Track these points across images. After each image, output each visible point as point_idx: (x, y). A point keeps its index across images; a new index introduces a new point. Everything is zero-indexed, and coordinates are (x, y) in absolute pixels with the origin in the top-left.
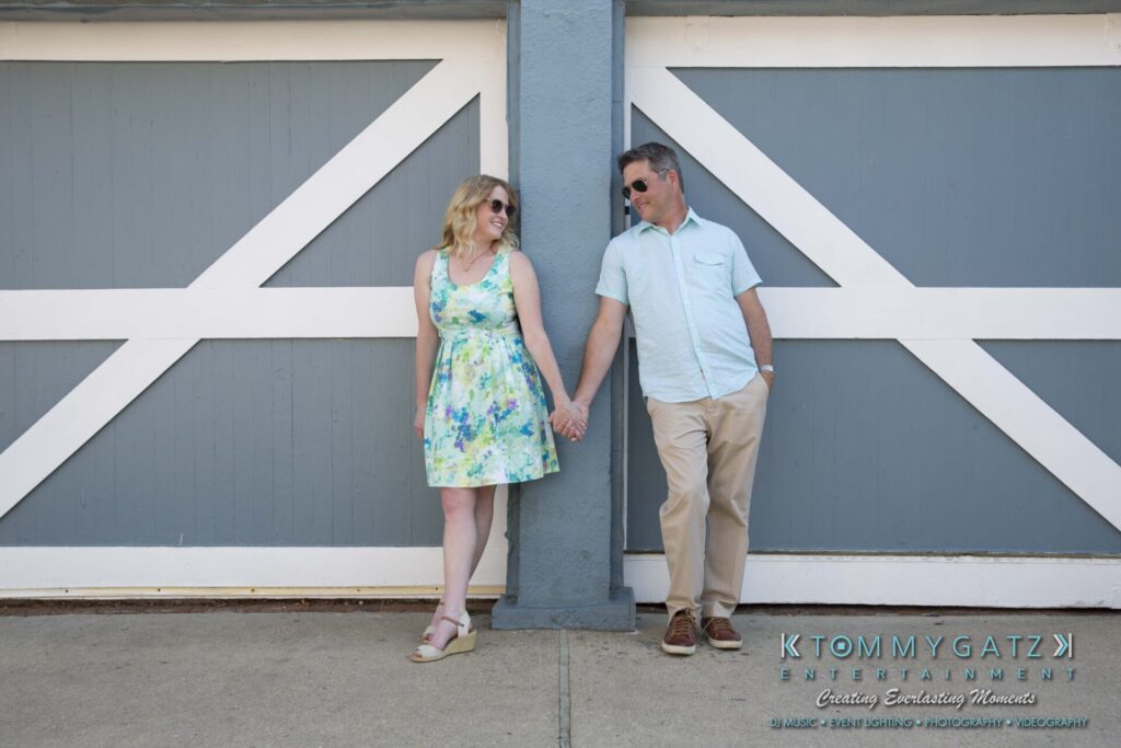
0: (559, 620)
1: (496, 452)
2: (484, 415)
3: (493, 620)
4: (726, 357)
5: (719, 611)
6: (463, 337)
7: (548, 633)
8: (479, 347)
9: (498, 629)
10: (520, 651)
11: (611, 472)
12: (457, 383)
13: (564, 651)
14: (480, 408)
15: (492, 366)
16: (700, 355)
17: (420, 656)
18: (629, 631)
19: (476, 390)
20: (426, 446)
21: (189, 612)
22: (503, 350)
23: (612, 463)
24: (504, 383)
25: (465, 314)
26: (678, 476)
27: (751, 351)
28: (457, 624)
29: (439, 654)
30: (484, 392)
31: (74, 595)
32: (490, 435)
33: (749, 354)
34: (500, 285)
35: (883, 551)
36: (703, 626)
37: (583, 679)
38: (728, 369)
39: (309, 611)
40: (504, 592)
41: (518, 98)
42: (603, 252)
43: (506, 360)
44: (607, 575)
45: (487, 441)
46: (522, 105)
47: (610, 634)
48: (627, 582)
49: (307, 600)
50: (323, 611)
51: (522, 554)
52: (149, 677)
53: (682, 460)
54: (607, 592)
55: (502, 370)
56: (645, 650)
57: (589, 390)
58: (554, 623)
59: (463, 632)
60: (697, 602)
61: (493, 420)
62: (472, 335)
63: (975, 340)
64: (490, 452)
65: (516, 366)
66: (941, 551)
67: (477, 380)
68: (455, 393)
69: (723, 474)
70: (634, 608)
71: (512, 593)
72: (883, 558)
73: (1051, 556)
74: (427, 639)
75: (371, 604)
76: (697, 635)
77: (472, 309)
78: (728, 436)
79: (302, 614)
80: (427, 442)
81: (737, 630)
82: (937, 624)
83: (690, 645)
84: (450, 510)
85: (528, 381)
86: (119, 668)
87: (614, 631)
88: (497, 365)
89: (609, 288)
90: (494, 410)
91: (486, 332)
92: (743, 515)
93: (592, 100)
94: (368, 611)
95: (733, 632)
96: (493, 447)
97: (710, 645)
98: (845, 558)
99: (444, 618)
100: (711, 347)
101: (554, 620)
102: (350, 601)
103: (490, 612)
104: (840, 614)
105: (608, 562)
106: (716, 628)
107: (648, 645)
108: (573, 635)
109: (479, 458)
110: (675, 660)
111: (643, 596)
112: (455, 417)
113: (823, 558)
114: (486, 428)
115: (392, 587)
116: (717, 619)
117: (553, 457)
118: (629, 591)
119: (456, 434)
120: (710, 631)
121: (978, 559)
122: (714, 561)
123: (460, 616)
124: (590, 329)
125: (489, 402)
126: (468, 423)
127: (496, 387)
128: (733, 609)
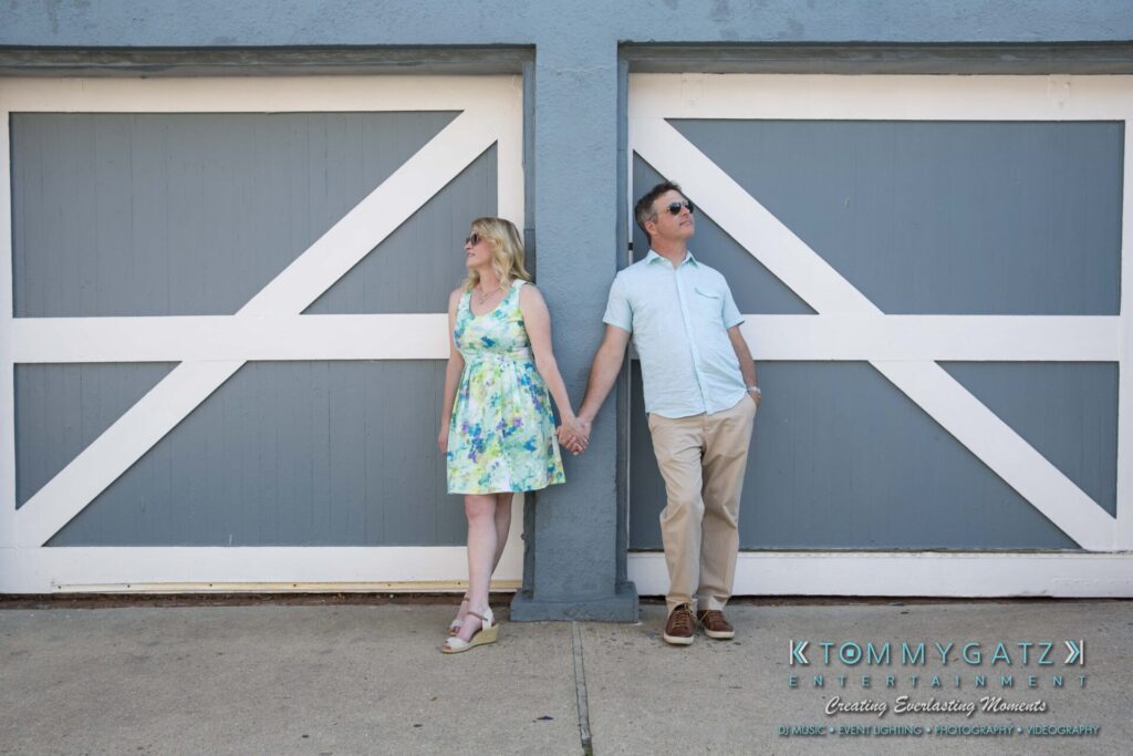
0: (571, 613)
1: (503, 464)
2: (493, 430)
3: (512, 613)
4: (722, 378)
5: (714, 605)
6: (479, 360)
7: (561, 625)
8: (491, 370)
9: (516, 621)
10: (539, 642)
11: (617, 481)
12: (472, 401)
13: (577, 642)
14: (490, 424)
15: (502, 388)
16: (701, 374)
17: (449, 648)
18: (633, 622)
19: (487, 408)
20: (449, 458)
21: (238, 605)
22: (513, 373)
23: (617, 473)
24: (511, 403)
25: (478, 340)
26: (677, 486)
27: (740, 373)
28: (481, 618)
29: (467, 646)
30: (494, 410)
31: (135, 589)
32: (498, 448)
33: (738, 375)
34: (510, 314)
35: (856, 548)
36: (699, 618)
37: (597, 669)
38: (719, 388)
39: (345, 604)
40: (520, 586)
41: (533, 146)
42: (611, 285)
43: (515, 382)
44: (612, 571)
45: (495, 453)
46: (537, 153)
47: (616, 625)
48: (630, 577)
49: (343, 594)
50: (357, 604)
51: (537, 554)
52: (207, 667)
53: (682, 472)
54: (613, 588)
55: (511, 391)
56: (648, 641)
57: (592, 407)
58: (567, 616)
59: (487, 625)
60: (693, 597)
61: (501, 435)
62: (487, 359)
63: (936, 362)
64: (497, 464)
65: (523, 387)
66: (905, 548)
67: (488, 399)
68: (473, 410)
69: (716, 483)
70: (637, 601)
71: (527, 588)
72: (855, 555)
73: (1002, 552)
74: (454, 631)
75: (401, 598)
76: (694, 625)
77: (483, 335)
78: (723, 449)
79: (340, 606)
80: (450, 454)
81: (728, 621)
82: (903, 613)
83: (690, 636)
84: (473, 517)
85: (535, 401)
86: (180, 659)
87: (619, 622)
88: (506, 387)
89: (616, 317)
90: (503, 425)
91: (498, 356)
92: (734, 519)
93: (600, 148)
94: (398, 603)
95: (726, 623)
96: (500, 459)
97: (705, 635)
98: (822, 555)
99: (469, 613)
100: (709, 369)
101: (566, 613)
102: (382, 594)
103: (509, 605)
104: (818, 604)
105: (614, 561)
106: (711, 620)
107: (651, 635)
108: (584, 627)
109: (488, 469)
110: (677, 650)
111: (643, 590)
112: (470, 432)
113: (803, 555)
114: (495, 442)
115: (419, 583)
116: (712, 612)
117: (560, 469)
118: (631, 585)
119: (470, 447)
120: (705, 622)
121: (939, 555)
122: (710, 560)
123: (484, 610)
124: (596, 353)
125: (498, 419)
126: (481, 437)
127: (504, 406)
128: (726, 602)
